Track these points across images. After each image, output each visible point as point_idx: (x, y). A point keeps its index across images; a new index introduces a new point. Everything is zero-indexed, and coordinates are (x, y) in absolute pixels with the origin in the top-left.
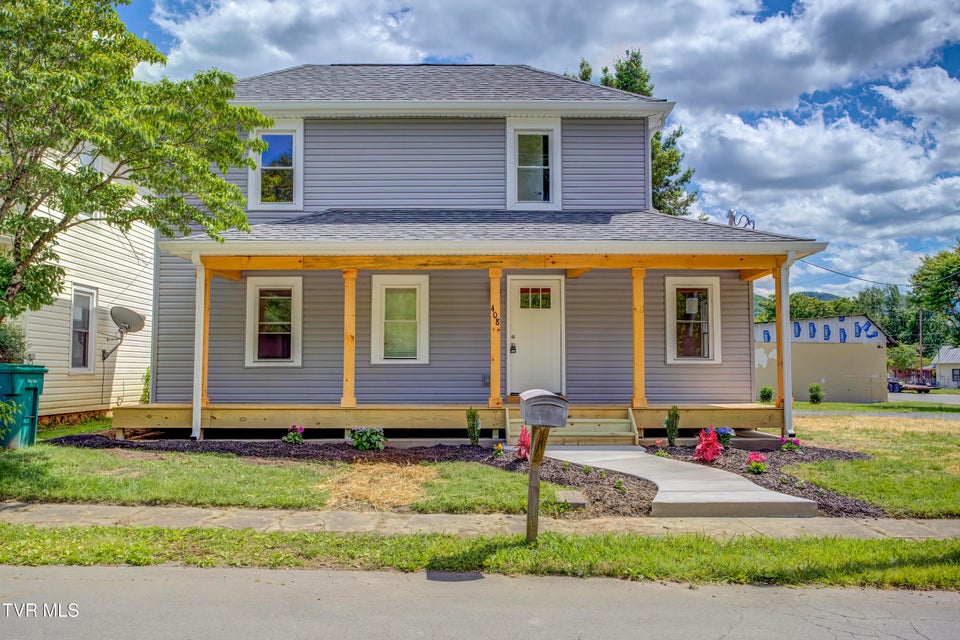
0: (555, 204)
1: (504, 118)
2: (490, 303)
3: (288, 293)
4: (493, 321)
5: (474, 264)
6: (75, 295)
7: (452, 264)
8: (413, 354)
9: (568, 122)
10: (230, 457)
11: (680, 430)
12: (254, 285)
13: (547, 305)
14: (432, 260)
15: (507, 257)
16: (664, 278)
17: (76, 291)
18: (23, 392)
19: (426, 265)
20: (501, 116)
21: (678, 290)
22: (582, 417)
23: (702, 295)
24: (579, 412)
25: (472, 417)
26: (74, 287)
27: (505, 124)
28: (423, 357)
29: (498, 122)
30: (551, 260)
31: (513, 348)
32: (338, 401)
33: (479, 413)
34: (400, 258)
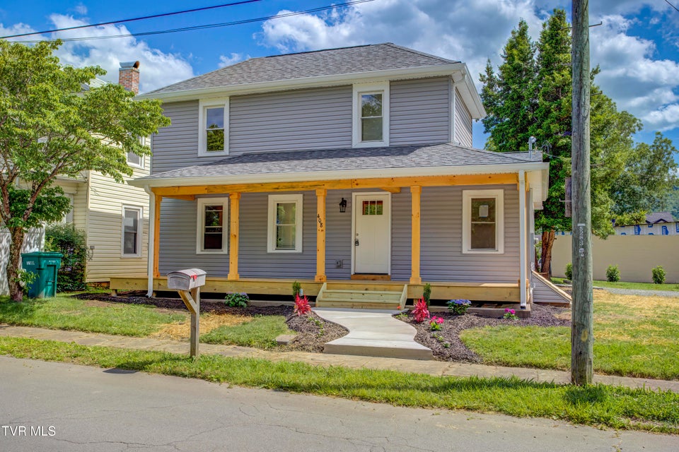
0: (385, 142)
1: (351, 85)
2: (316, 212)
3: (221, 207)
4: (319, 224)
5: (307, 187)
6: (126, 211)
7: (294, 188)
8: (293, 247)
9: (395, 84)
10: (152, 308)
11: (431, 300)
12: (202, 204)
13: (380, 213)
14: (281, 185)
15: (328, 182)
16: (462, 191)
17: (125, 208)
18: (46, 267)
19: (278, 189)
20: (349, 84)
21: (473, 199)
22: (375, 289)
23: (491, 203)
24: (373, 286)
25: (297, 288)
26: (124, 206)
27: (351, 89)
28: (299, 249)
29: (348, 88)
30: (356, 183)
31: (357, 243)
32: (226, 276)
33: (301, 285)
34: (262, 184)
